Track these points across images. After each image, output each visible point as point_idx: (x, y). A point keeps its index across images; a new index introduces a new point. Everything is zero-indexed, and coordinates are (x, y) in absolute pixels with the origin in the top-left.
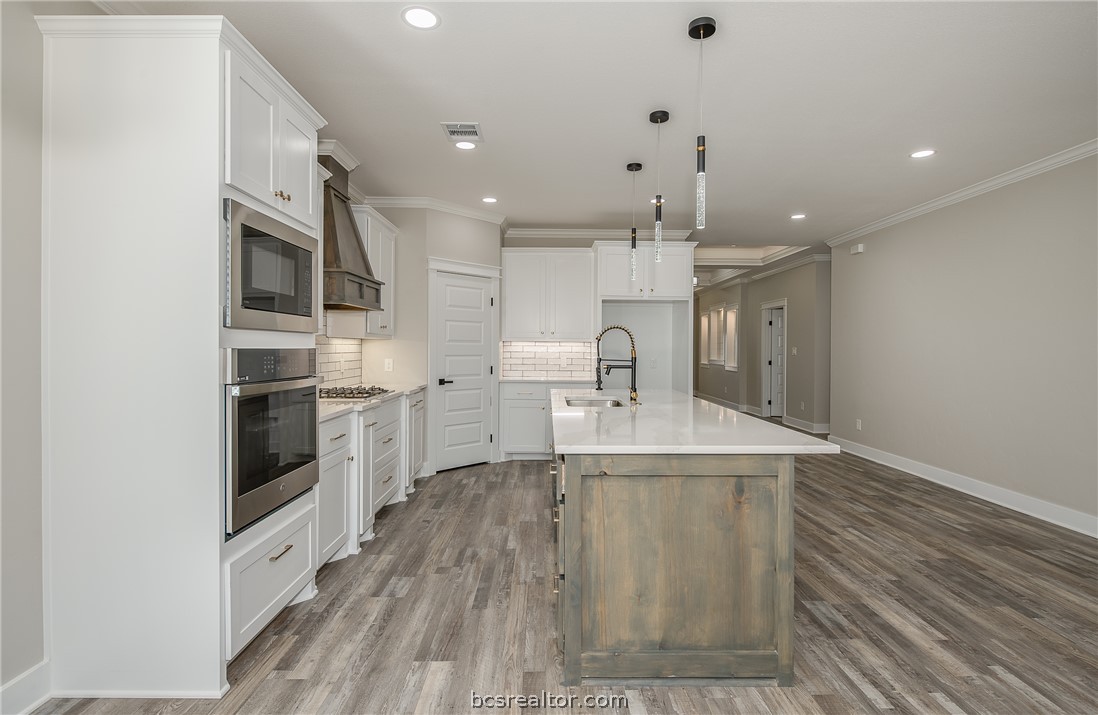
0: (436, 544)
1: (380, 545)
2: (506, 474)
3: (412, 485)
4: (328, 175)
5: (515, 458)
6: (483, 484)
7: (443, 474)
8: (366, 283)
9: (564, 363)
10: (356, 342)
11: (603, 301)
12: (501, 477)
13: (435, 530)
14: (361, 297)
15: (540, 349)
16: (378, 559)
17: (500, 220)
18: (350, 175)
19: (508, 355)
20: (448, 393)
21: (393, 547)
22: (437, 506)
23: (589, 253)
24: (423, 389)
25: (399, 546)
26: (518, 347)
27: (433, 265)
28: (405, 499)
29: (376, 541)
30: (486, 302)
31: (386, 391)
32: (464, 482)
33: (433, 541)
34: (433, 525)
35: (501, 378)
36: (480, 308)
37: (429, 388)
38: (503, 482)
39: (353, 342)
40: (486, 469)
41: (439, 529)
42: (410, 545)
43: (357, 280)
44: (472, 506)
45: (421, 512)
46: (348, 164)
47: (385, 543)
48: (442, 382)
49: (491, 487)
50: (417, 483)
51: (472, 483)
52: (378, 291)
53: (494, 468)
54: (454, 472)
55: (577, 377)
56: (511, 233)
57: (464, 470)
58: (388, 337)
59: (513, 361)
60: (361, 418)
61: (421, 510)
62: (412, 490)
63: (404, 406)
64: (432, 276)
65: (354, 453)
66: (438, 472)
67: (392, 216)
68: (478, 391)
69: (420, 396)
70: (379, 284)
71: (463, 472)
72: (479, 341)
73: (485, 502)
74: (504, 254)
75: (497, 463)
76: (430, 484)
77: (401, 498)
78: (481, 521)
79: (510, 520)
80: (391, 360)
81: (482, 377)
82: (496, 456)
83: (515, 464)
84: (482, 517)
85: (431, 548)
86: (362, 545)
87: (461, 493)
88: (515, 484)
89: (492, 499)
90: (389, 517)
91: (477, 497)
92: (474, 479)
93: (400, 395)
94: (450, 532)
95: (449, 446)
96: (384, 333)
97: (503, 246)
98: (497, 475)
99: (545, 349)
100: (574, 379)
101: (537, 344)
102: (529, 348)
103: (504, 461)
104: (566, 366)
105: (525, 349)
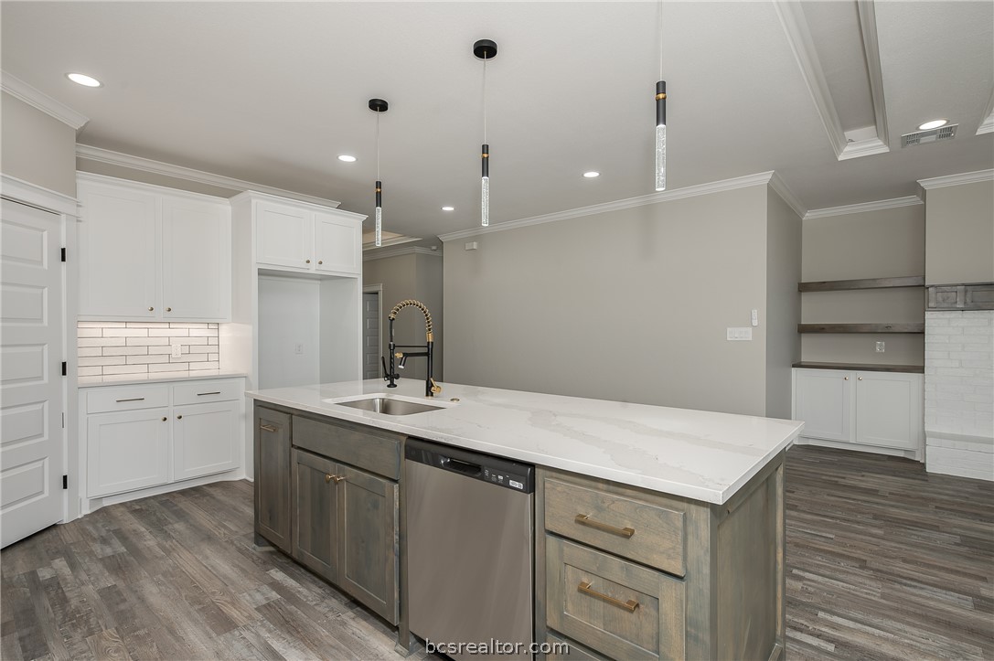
2: (121, 536)
5: (106, 503)
6: (95, 567)
9: (176, 350)
11: (262, 273)
12: (116, 542)
15: (135, 332)
17: (77, 122)
23: (226, 206)
30: (52, 255)
38: (134, 551)
40: (69, 536)
49: (118, 567)
53: (83, 530)
68: (39, 406)
79: (234, 613)
81: (46, 380)
83: (116, 513)
88: (161, 546)
89: (151, 589)
91: (111, 594)
92: (60, 563)
98: (105, 541)
99: (144, 333)
100: (193, 374)
101: (129, 325)
102: (115, 333)
103: (89, 512)
104: (180, 355)
105: (107, 333)
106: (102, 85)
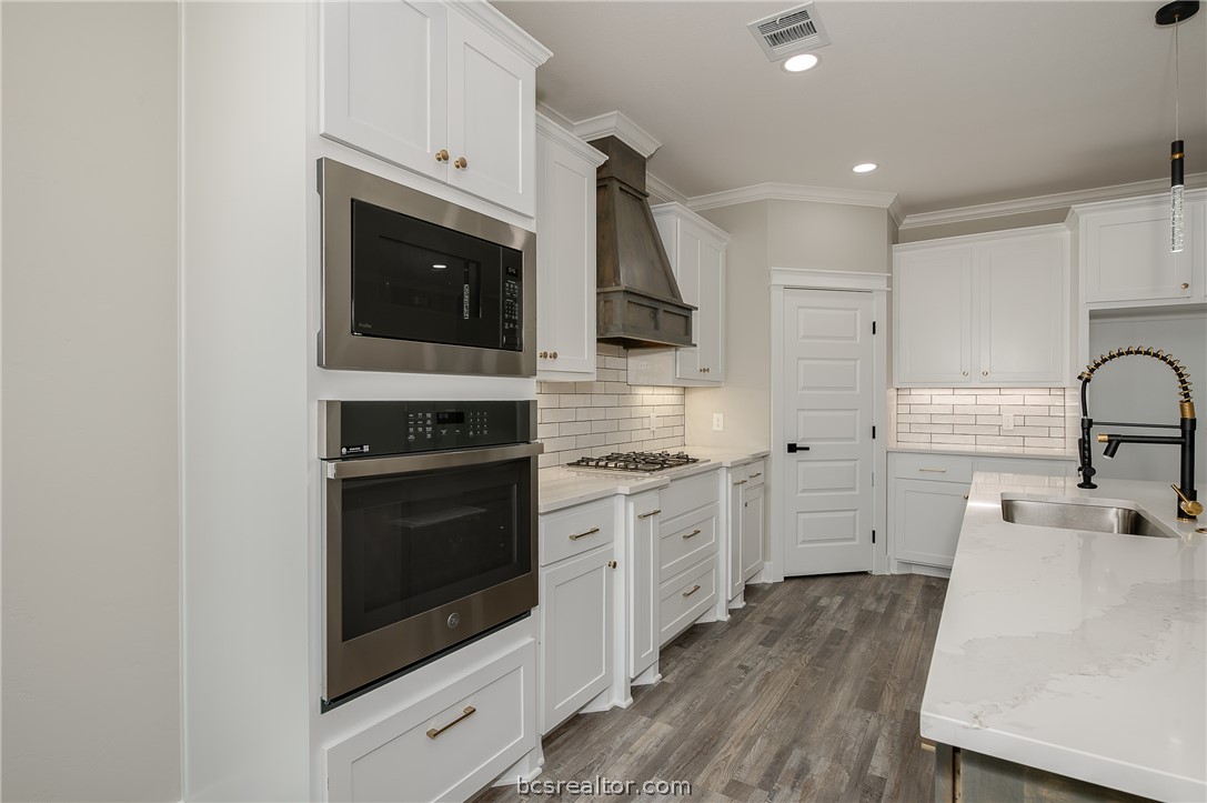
0: (744, 721)
1: (660, 699)
2: (894, 600)
3: (741, 596)
4: (602, 158)
5: (915, 571)
6: (852, 613)
7: (793, 584)
8: (663, 307)
9: (1008, 422)
10: (675, 391)
11: (1094, 315)
12: (885, 603)
13: (751, 689)
14: (656, 327)
15: (963, 399)
16: (648, 727)
17: (886, 201)
18: (647, 163)
19: (905, 409)
20: (801, 465)
21: (677, 709)
22: (768, 642)
23: (1062, 232)
24: (764, 457)
25: (687, 710)
26: (921, 396)
27: (779, 279)
28: (726, 618)
29: (662, 686)
30: (863, 329)
31: (695, 461)
32: (823, 602)
33: (743, 714)
34: (751, 680)
35: (893, 445)
36: (854, 338)
37: (773, 456)
38: (888, 616)
39: (670, 391)
40: (865, 584)
41: (758, 690)
42: (704, 711)
43: (645, 302)
44: (825, 653)
45: (742, 648)
46: (643, 145)
47: (672, 695)
48: (792, 448)
49: (864, 621)
50: (750, 591)
51: (836, 606)
52: (688, 319)
53: (878, 585)
54: (811, 581)
55: (1034, 447)
56: (909, 222)
57: (827, 582)
58: (715, 385)
59: (912, 419)
60: (631, 505)
61: (744, 643)
62: (740, 604)
63: (725, 482)
64: (777, 295)
65: (619, 557)
66: (785, 578)
67: (720, 218)
68: (852, 463)
69: (757, 467)
70: (690, 309)
71: (825, 584)
72: (854, 388)
73: (848, 650)
74: (896, 255)
75: (883, 577)
76: (771, 598)
77: (721, 615)
78: (833, 690)
79: (887, 701)
80: (721, 415)
81: (858, 442)
82: (884, 564)
83: (914, 582)
84: (835, 682)
85: (734, 728)
86: (635, 691)
87: (813, 623)
88: (909, 622)
89: (862, 647)
90: (693, 646)
91: (837, 636)
92: (839, 599)
93: (718, 467)
94: (775, 701)
95: (804, 542)
96: (706, 379)
97: (895, 241)
98: (879, 599)
99: (972, 400)
100: (1028, 451)
101: (957, 392)
102: (942, 399)
103: (896, 573)
104: (1012, 428)
105: (936, 400)
106: (878, 166)
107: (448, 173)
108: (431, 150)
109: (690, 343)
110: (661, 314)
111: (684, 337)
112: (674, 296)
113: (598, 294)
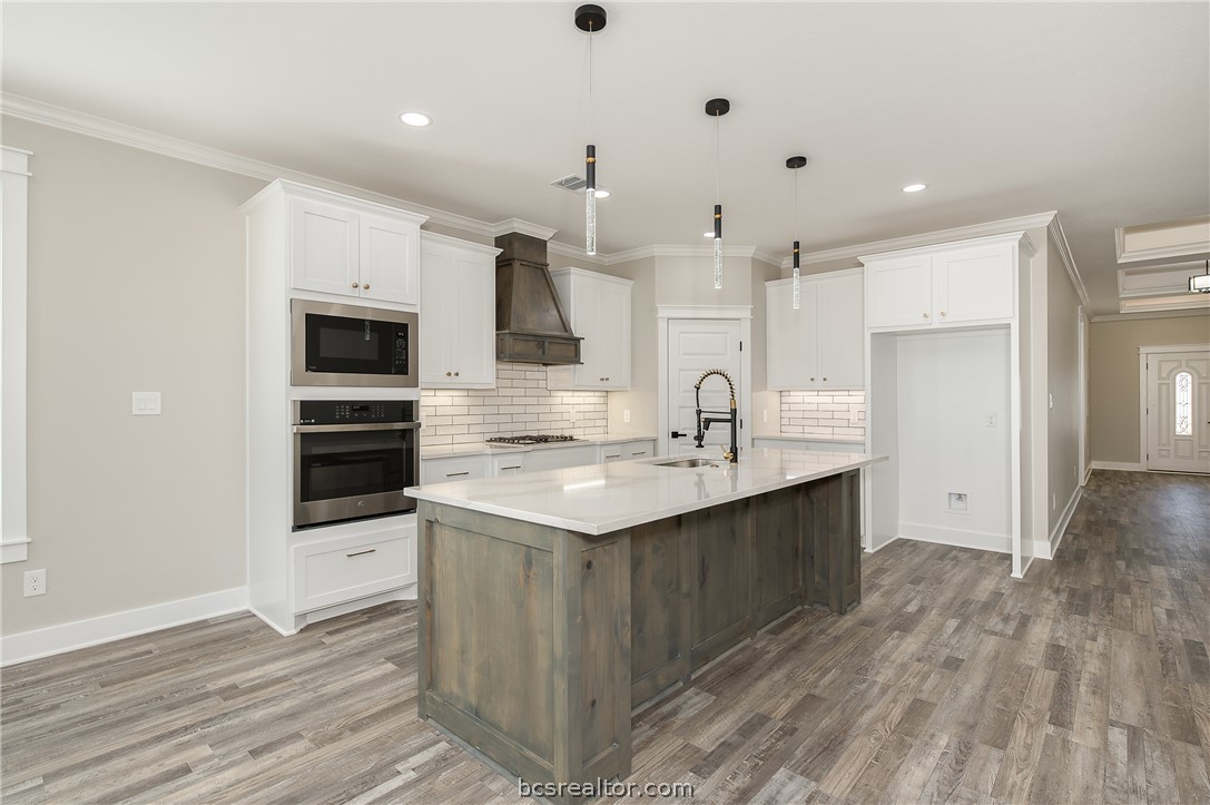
4: (499, 251)
8: (549, 340)
10: (598, 394)
14: (543, 353)
15: (825, 399)
17: (750, 252)
18: (548, 245)
19: (786, 407)
24: (651, 440)
26: (796, 397)
27: (663, 313)
30: (731, 346)
31: (574, 440)
37: (659, 440)
39: (592, 394)
46: (543, 233)
48: (675, 435)
52: (576, 346)
59: (791, 414)
64: (662, 325)
69: (643, 448)
70: (578, 340)
74: (768, 290)
80: (628, 412)
97: (767, 280)
107: (362, 292)
108: (349, 284)
109: (578, 362)
110: (546, 345)
111: (575, 359)
112: (566, 331)
113: (497, 335)
